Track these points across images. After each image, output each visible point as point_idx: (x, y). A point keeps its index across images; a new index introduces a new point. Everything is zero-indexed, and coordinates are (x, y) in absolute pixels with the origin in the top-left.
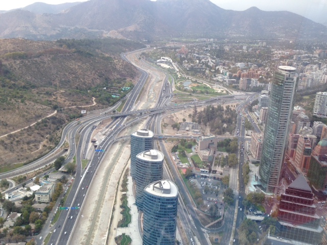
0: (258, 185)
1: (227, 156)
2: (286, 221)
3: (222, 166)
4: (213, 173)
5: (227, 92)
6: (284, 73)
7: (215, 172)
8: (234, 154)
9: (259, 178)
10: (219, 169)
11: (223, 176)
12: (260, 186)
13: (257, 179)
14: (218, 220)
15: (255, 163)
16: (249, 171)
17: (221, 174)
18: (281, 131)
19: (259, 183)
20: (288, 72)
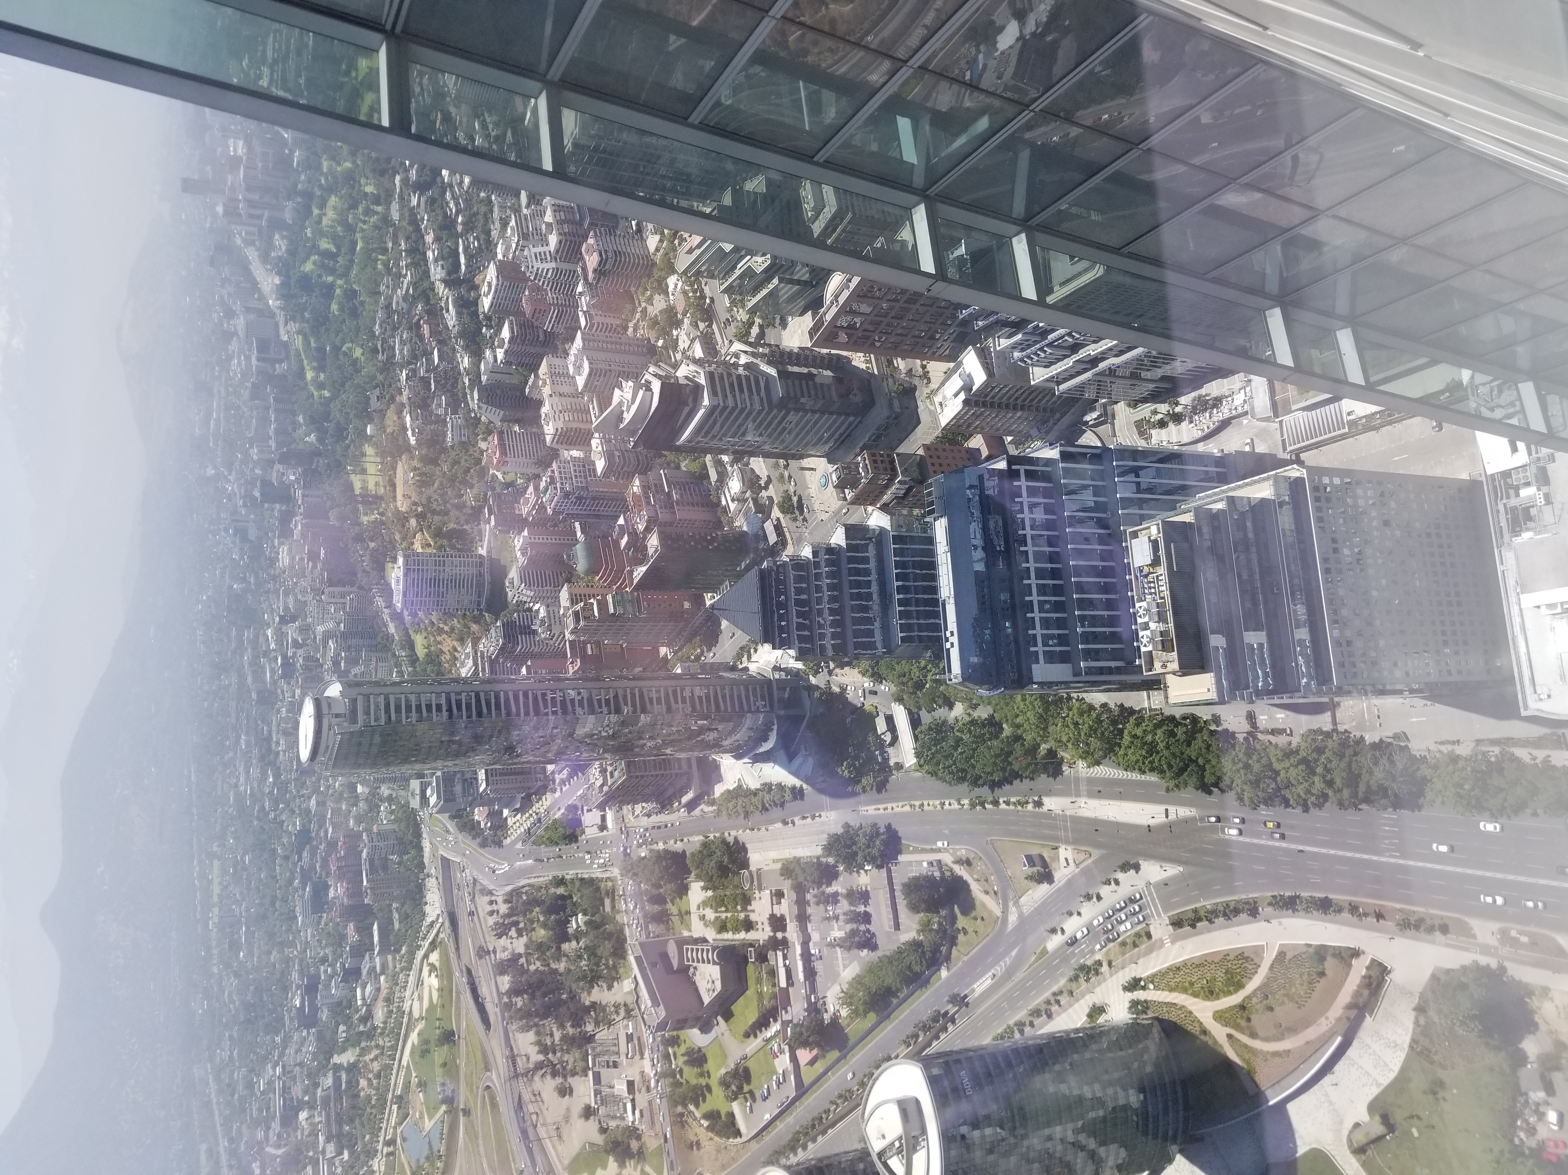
1: (704, 887)
3: (747, 896)
4: (783, 929)
5: (433, 946)
7: (778, 923)
10: (762, 907)
11: (786, 886)
16: (741, 792)
17: (779, 895)
20: (325, 722)
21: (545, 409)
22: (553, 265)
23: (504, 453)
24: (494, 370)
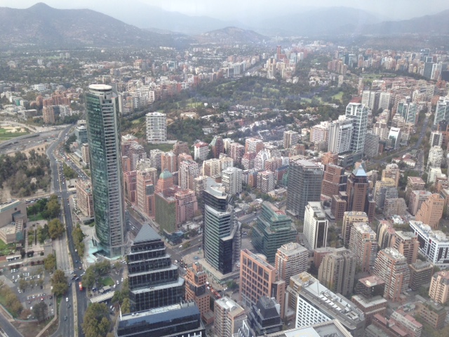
0: (98, 252)
1: (46, 225)
2: (140, 287)
3: (42, 242)
4: (29, 257)
5: (26, 129)
6: (98, 94)
7: (31, 254)
8: (55, 219)
9: (98, 241)
10: (37, 248)
11: (45, 257)
12: (101, 252)
13: (95, 245)
14: (51, 322)
15: (89, 223)
16: (82, 236)
17: (42, 254)
18: (112, 171)
19: (100, 249)
20: (103, 93)
21: (216, 160)
22: (263, 160)
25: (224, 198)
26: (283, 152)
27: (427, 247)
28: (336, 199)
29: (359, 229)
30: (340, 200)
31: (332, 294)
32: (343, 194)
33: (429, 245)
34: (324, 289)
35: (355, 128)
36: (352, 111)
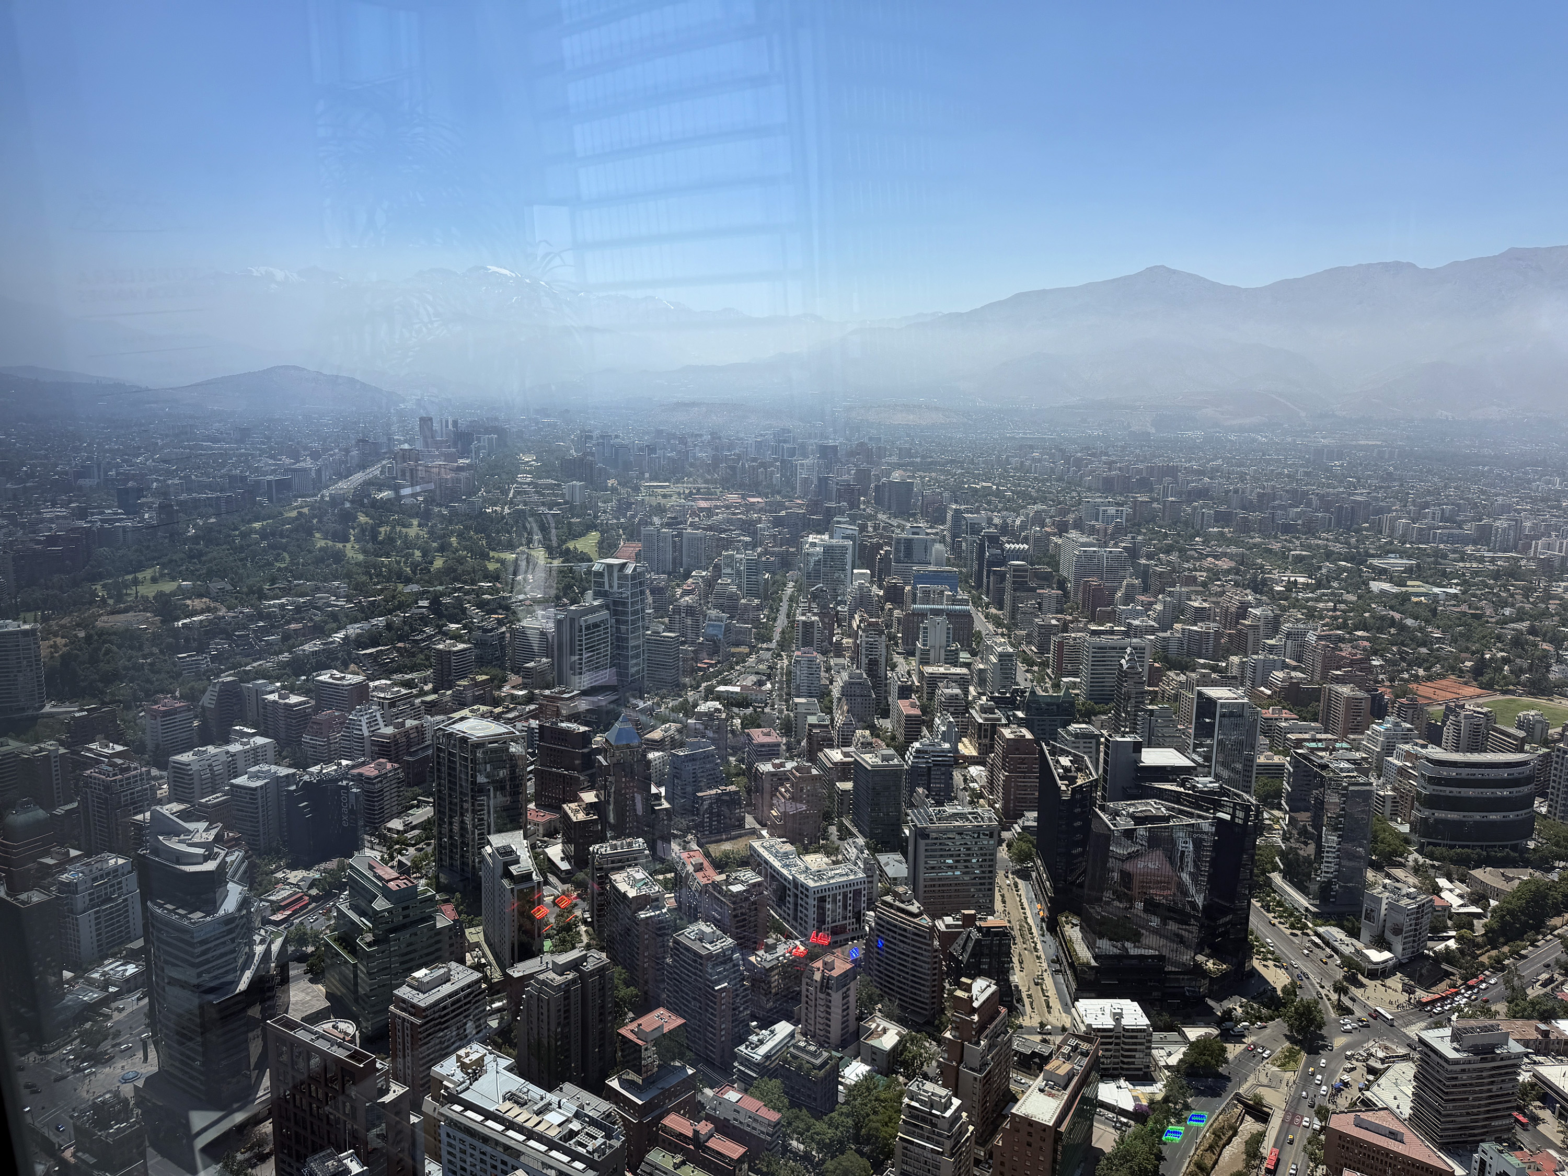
21: (211, 749)
22: (366, 733)
23: (166, 714)
24: (259, 692)
25: (210, 866)
26: (433, 704)
27: (791, 900)
28: (571, 815)
29: (623, 887)
30: (581, 816)
31: (536, 1091)
32: (589, 797)
33: (796, 896)
34: (516, 1083)
35: (617, 621)
36: (606, 579)
